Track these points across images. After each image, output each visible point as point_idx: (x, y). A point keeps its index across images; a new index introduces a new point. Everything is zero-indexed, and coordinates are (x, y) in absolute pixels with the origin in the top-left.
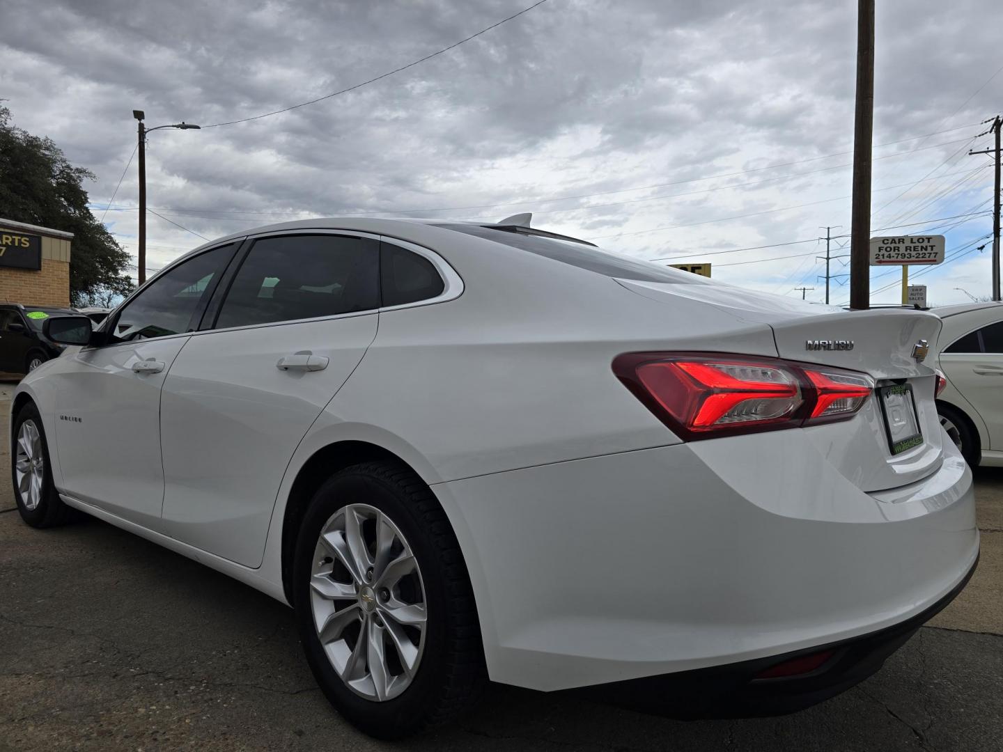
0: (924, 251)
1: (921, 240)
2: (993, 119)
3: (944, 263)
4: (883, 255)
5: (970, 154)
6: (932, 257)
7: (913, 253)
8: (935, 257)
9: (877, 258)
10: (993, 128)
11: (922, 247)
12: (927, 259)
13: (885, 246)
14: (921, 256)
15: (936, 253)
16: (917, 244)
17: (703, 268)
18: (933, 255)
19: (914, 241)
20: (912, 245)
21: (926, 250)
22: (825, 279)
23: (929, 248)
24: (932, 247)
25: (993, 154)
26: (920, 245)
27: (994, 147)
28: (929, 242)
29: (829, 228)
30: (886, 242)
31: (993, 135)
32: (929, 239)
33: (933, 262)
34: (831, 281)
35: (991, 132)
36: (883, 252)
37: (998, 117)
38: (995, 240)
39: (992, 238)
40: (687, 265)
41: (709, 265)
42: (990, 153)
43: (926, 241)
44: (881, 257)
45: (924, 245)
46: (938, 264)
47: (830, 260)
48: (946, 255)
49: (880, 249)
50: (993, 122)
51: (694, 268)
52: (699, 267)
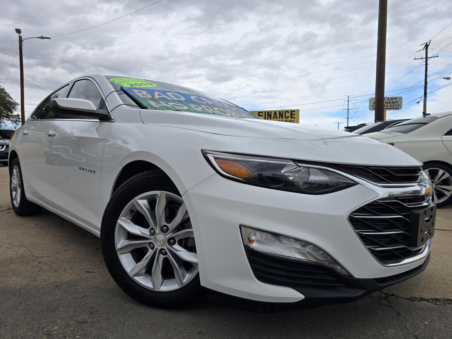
0: (393, 104)
1: (392, 99)
2: (425, 43)
3: (401, 109)
5: (415, 59)
6: (397, 107)
7: (389, 105)
8: (398, 106)
9: (373, 107)
10: (424, 48)
11: (393, 102)
12: (395, 107)
14: (392, 106)
15: (399, 105)
16: (391, 101)
17: (296, 111)
18: (397, 106)
19: (389, 99)
20: (388, 101)
21: (394, 103)
22: (347, 119)
23: (396, 103)
24: (397, 102)
25: (425, 60)
26: (392, 101)
27: (425, 57)
28: (396, 100)
29: (348, 96)
31: (425, 51)
32: (396, 98)
33: (397, 109)
35: (423, 50)
37: (427, 43)
38: (424, 99)
39: (423, 97)
40: (289, 110)
41: (299, 110)
42: (423, 59)
43: (394, 99)
45: (394, 101)
46: (399, 110)
47: (349, 111)
48: (403, 106)
49: (374, 103)
50: (425, 45)
51: (292, 111)
52: (294, 111)
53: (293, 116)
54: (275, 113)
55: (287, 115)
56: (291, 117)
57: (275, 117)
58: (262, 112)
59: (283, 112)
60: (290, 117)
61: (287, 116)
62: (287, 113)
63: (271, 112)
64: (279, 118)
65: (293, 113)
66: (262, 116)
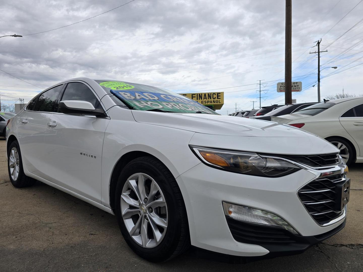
0: (295, 87)
1: (294, 83)
2: (317, 41)
3: (302, 91)
4: (282, 89)
5: (310, 53)
8: (299, 89)
9: (280, 90)
10: (317, 44)
11: (295, 86)
12: (296, 90)
13: (282, 85)
14: (294, 89)
15: (299, 88)
17: (221, 93)
18: (298, 89)
21: (296, 87)
22: (259, 98)
23: (297, 86)
24: (298, 86)
25: (317, 53)
26: (294, 85)
27: (317, 51)
28: (297, 84)
29: (260, 81)
30: (283, 84)
31: (317, 47)
32: (297, 83)
33: (298, 91)
34: (261, 99)
35: (316, 46)
36: (282, 87)
37: (319, 41)
38: (318, 83)
39: (317, 82)
40: (216, 92)
41: (223, 92)
42: (316, 53)
43: (296, 83)
44: (281, 89)
45: (295, 85)
46: (300, 91)
47: (261, 92)
48: (302, 89)
49: (281, 86)
50: (317, 42)
51: (218, 94)
52: (220, 93)
53: (219, 97)
54: (205, 95)
55: (215, 96)
56: (218, 98)
57: (205, 98)
58: (194, 94)
59: (211, 94)
60: (216, 98)
61: (214, 98)
62: (214, 95)
63: (202, 94)
64: (208, 99)
65: (219, 95)
66: (195, 97)
